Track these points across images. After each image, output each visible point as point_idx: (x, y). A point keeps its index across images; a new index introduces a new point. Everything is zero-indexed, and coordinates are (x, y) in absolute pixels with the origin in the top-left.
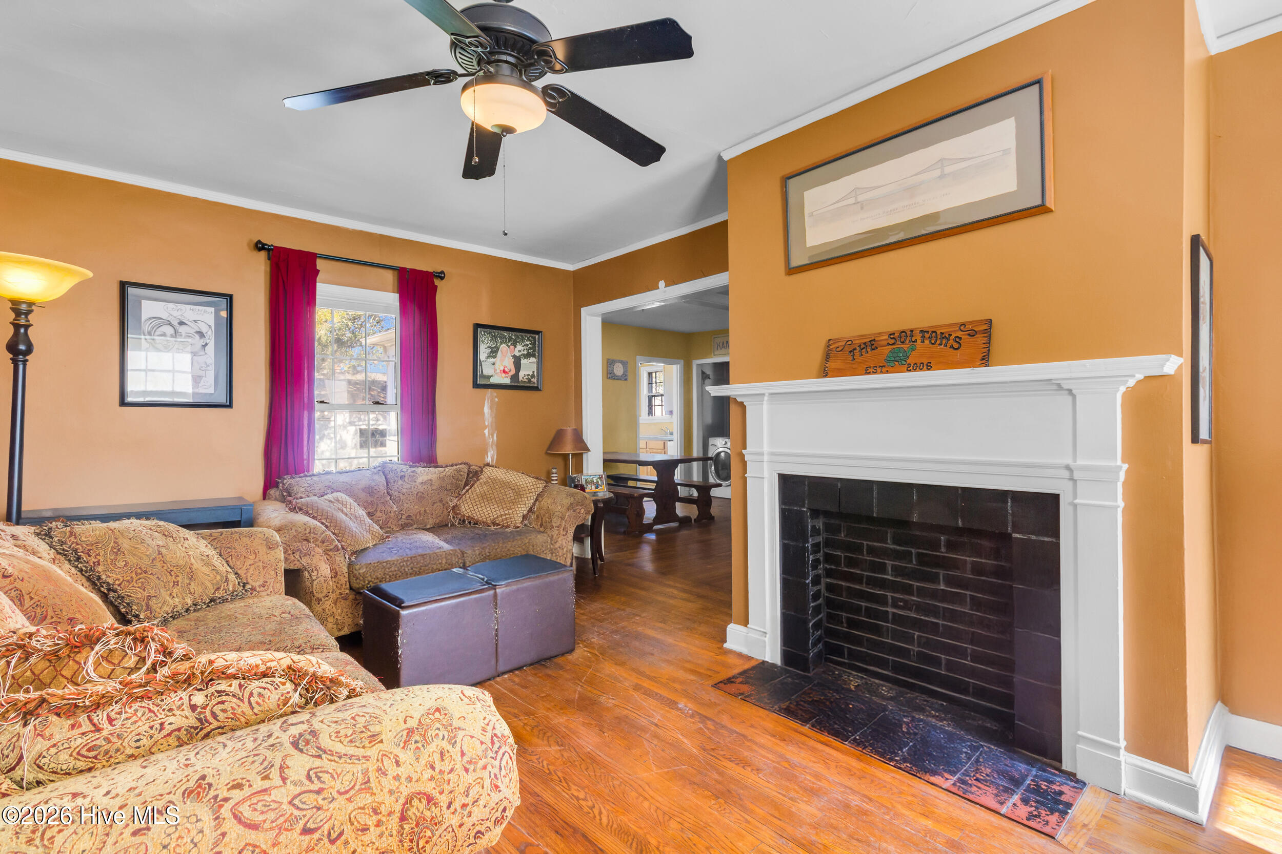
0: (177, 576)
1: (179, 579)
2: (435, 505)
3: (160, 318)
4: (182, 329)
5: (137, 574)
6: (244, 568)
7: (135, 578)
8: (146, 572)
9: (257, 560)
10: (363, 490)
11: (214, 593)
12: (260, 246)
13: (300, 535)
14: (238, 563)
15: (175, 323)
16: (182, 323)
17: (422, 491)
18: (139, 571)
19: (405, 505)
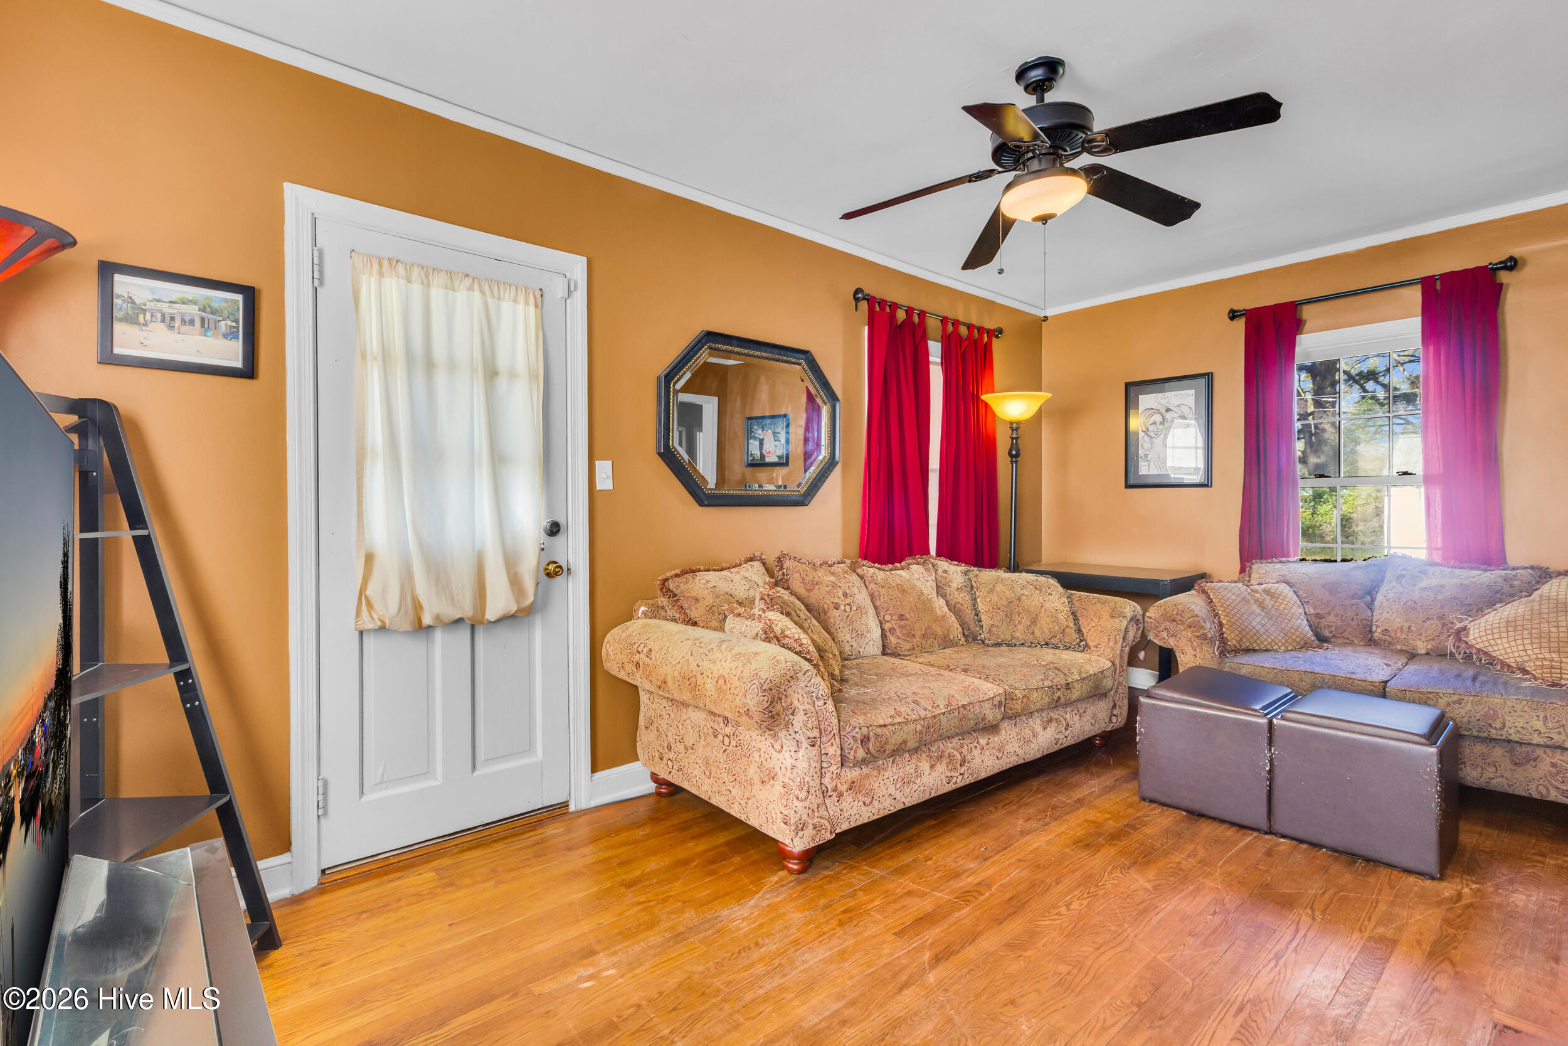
0: (1023, 618)
1: (1023, 621)
2: (1429, 623)
3: (1152, 409)
4: (1168, 416)
5: (993, 608)
6: (1088, 628)
7: (991, 611)
8: (999, 609)
9: (1098, 624)
10: (1324, 586)
11: (1050, 639)
12: (1233, 315)
13: (1169, 615)
14: (1085, 623)
15: (1163, 411)
16: (1168, 410)
17: (1416, 599)
18: (995, 607)
19: (1385, 615)
